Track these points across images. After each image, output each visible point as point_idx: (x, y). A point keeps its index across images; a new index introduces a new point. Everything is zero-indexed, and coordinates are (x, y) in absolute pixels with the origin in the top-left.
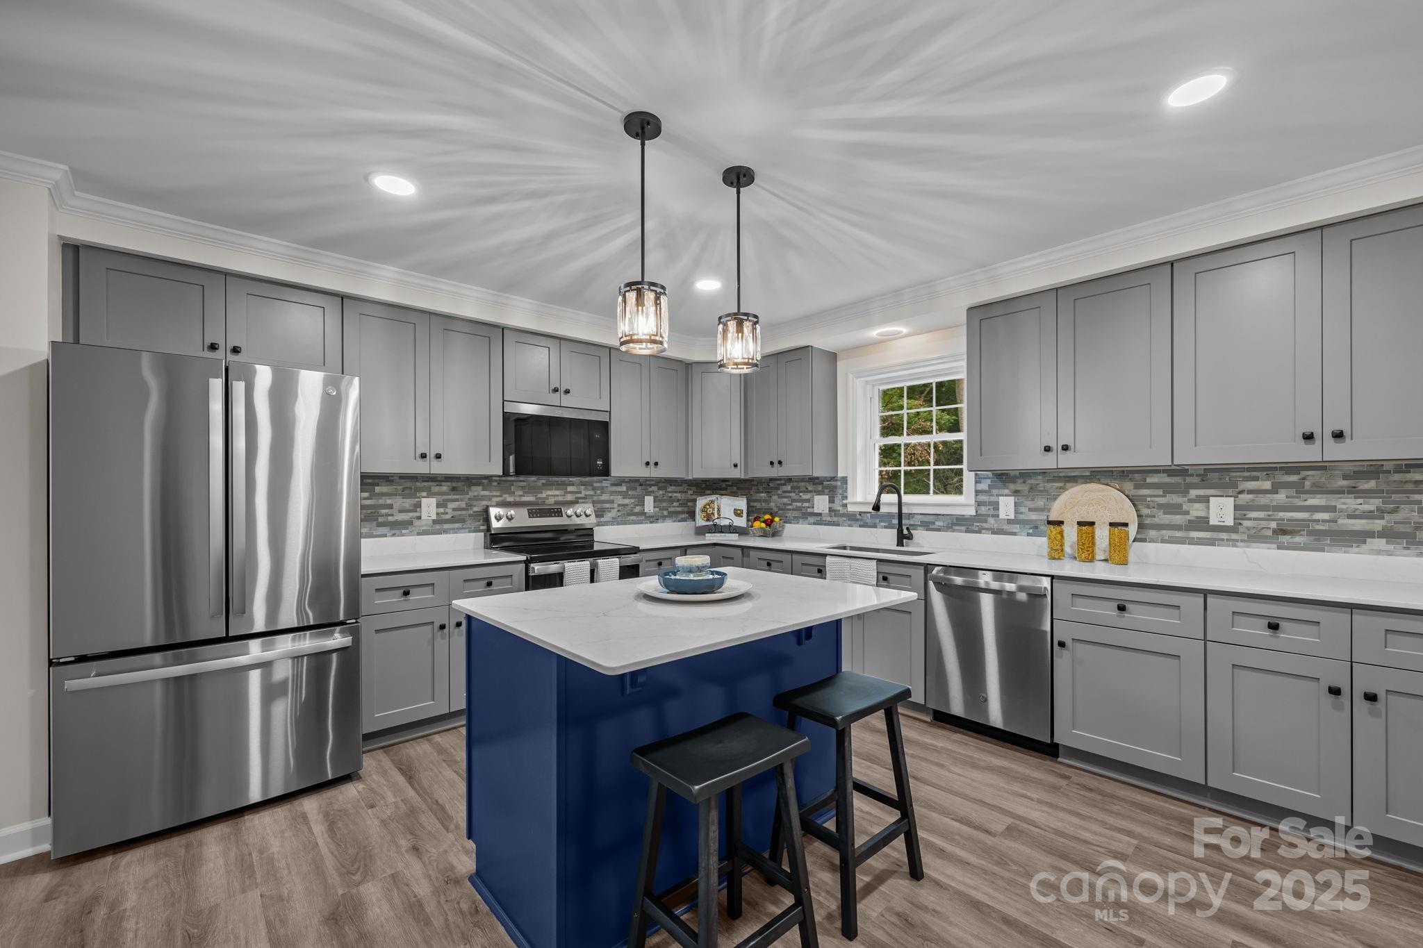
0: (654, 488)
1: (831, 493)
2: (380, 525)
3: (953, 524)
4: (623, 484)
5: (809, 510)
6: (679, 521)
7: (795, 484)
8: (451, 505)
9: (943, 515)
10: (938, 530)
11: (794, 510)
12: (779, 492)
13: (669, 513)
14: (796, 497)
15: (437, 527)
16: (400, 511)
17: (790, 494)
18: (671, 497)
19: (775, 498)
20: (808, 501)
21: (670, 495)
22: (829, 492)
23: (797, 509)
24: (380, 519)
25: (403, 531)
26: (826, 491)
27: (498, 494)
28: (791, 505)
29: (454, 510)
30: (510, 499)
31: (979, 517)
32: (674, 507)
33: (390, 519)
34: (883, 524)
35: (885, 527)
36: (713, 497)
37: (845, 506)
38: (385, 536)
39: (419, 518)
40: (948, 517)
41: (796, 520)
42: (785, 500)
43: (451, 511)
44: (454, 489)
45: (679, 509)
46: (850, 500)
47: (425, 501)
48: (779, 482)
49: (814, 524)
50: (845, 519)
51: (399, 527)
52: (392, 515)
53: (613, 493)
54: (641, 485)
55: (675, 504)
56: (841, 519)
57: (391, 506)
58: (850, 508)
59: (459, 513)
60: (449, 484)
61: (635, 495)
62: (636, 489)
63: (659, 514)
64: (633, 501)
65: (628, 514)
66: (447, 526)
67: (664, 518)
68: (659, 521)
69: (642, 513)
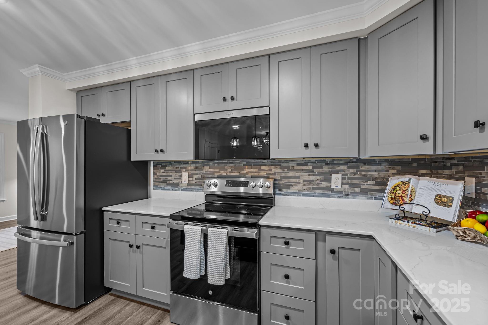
0: (343, 167)
2: (168, 184)
4: (309, 164)
6: (375, 199)
8: (195, 176)
15: (189, 187)
16: (175, 179)
18: (364, 175)
21: (362, 173)
24: (168, 182)
25: (176, 188)
27: (218, 171)
29: (196, 179)
30: (224, 174)
33: (171, 182)
36: (406, 178)
38: (169, 190)
39: (182, 182)
43: (195, 179)
44: (196, 168)
47: (184, 174)
51: (175, 186)
52: (172, 180)
53: (297, 171)
54: (327, 164)
57: (171, 176)
59: (198, 181)
60: (194, 165)
61: (321, 173)
62: (322, 168)
63: (350, 191)
64: (318, 177)
65: (314, 189)
66: (193, 187)
67: (355, 194)
68: (350, 197)
69: (329, 188)
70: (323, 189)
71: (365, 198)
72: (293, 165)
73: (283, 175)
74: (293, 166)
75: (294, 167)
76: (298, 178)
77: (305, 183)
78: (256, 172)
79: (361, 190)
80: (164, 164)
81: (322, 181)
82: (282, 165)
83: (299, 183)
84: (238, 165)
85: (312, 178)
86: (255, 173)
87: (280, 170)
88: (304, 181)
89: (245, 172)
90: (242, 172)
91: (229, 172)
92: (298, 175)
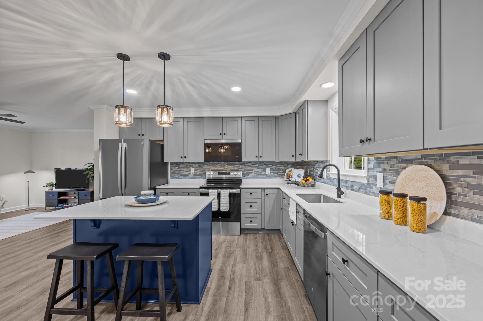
0: (270, 165)
2: (181, 175)
4: (257, 164)
8: (199, 171)
13: (278, 175)
15: (195, 176)
16: (185, 172)
18: (279, 169)
24: (181, 174)
25: (186, 177)
27: (212, 167)
29: (199, 172)
30: (216, 169)
33: (183, 174)
38: (182, 178)
39: (190, 174)
43: (198, 172)
44: (199, 166)
47: (191, 169)
51: (185, 176)
52: (183, 173)
53: (252, 167)
54: (265, 164)
55: (281, 171)
57: (183, 171)
58: (331, 176)
59: (201, 173)
60: (198, 164)
61: (262, 168)
62: (262, 166)
63: (273, 175)
64: (261, 170)
65: (259, 175)
66: (197, 176)
67: (275, 177)
69: (265, 174)
70: (263, 175)
72: (250, 164)
73: (245, 169)
74: (250, 165)
76: (252, 170)
77: (256, 172)
80: (178, 164)
81: (262, 172)
82: (245, 164)
83: (253, 172)
84: (223, 164)
85: (258, 170)
86: (233, 168)
87: (244, 167)
88: (255, 171)
89: (227, 168)
90: (225, 168)
91: (219, 168)
92: (252, 169)
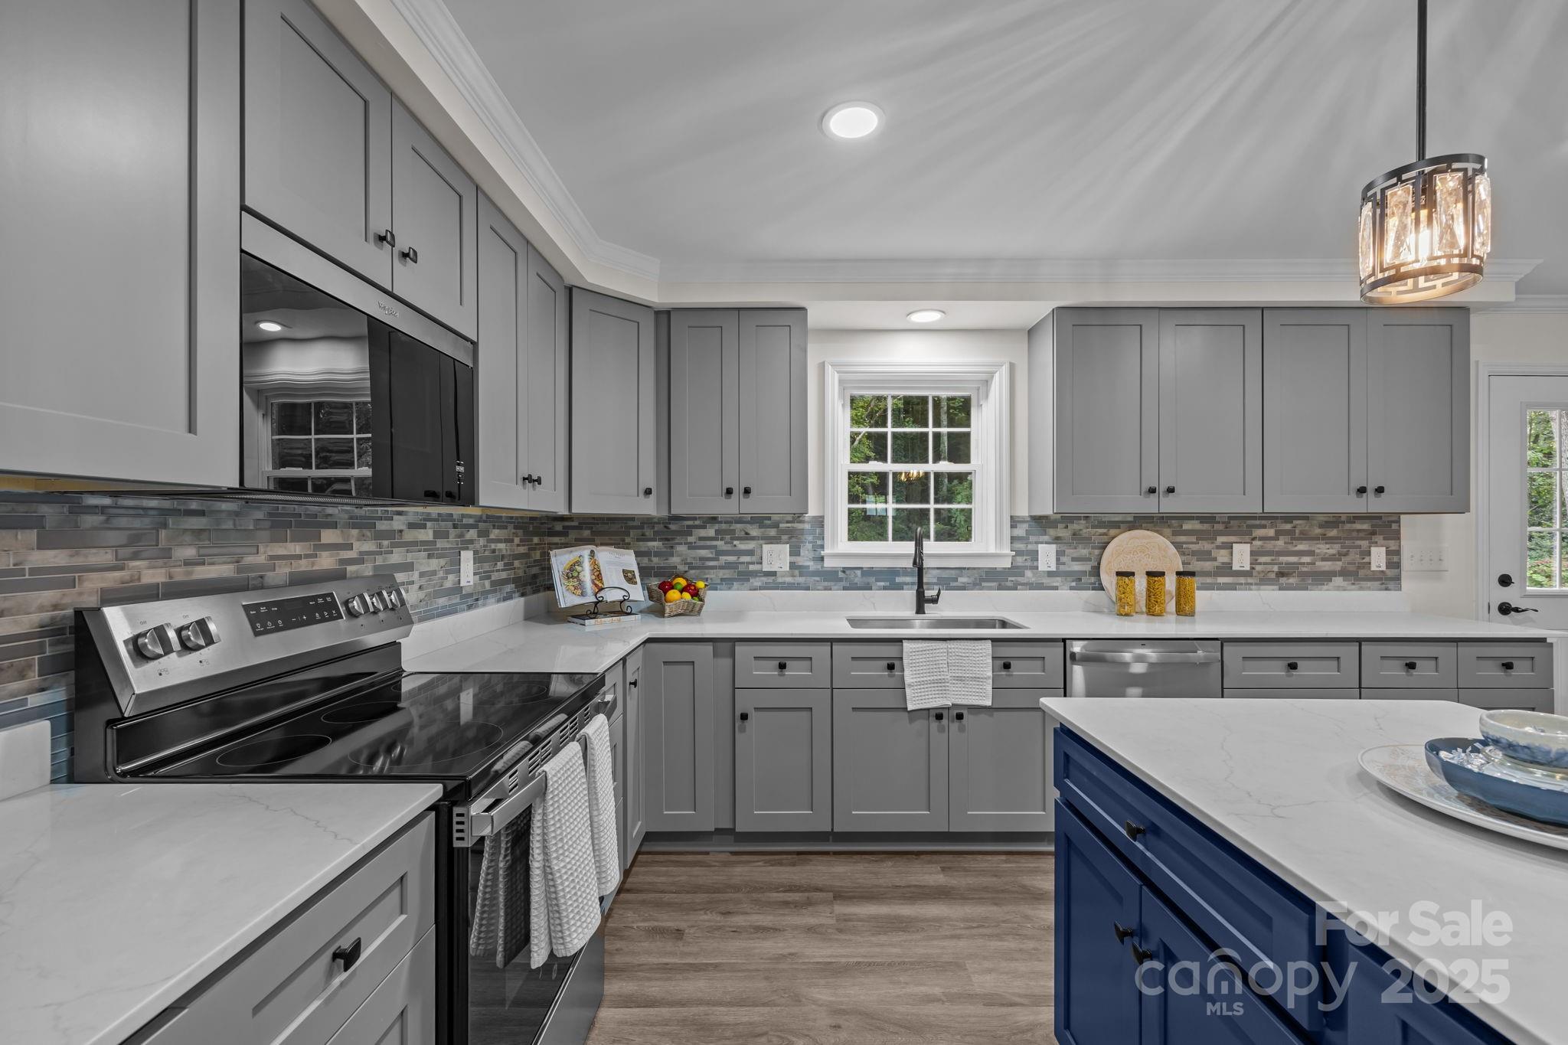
0: (472, 534)
1: (793, 540)
3: (982, 580)
4: (429, 524)
5: (752, 567)
6: (505, 599)
7: (724, 526)
9: (968, 569)
10: (963, 588)
11: (721, 568)
12: (690, 539)
14: (728, 547)
17: (714, 543)
18: (494, 551)
19: (682, 549)
20: (750, 553)
21: (493, 546)
22: (790, 538)
23: (728, 566)
26: (785, 537)
28: (717, 559)
31: (1015, 570)
32: (498, 571)
34: (882, 584)
35: (885, 588)
37: (822, 559)
40: (975, 571)
41: (728, 583)
42: (704, 553)
45: (504, 575)
46: (827, 551)
48: (690, 523)
49: (761, 588)
50: (818, 579)
53: (410, 545)
54: (455, 526)
55: (499, 566)
56: (811, 580)
58: (828, 564)
62: (445, 535)
64: (442, 562)
68: (480, 602)
69: (457, 589)
70: (448, 592)
71: (493, 600)
72: (401, 528)
73: (380, 560)
74: (401, 531)
75: (403, 533)
77: (423, 581)
78: (307, 556)
79: (494, 584)
81: (448, 572)
83: (412, 583)
85: (434, 564)
86: (303, 562)
88: (422, 575)
92: (409, 558)
